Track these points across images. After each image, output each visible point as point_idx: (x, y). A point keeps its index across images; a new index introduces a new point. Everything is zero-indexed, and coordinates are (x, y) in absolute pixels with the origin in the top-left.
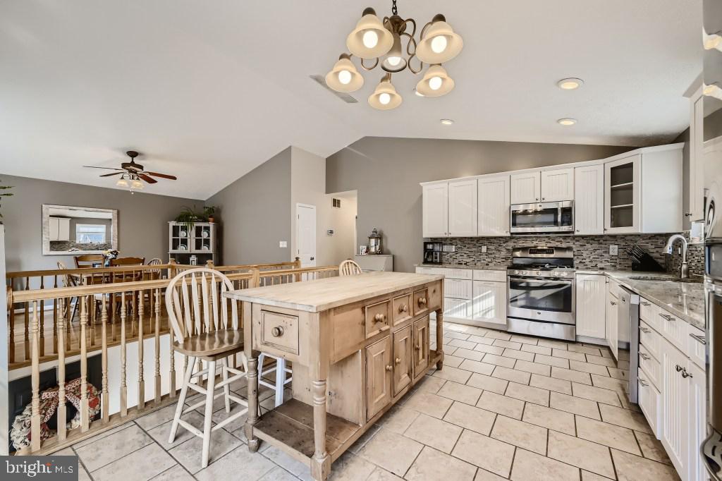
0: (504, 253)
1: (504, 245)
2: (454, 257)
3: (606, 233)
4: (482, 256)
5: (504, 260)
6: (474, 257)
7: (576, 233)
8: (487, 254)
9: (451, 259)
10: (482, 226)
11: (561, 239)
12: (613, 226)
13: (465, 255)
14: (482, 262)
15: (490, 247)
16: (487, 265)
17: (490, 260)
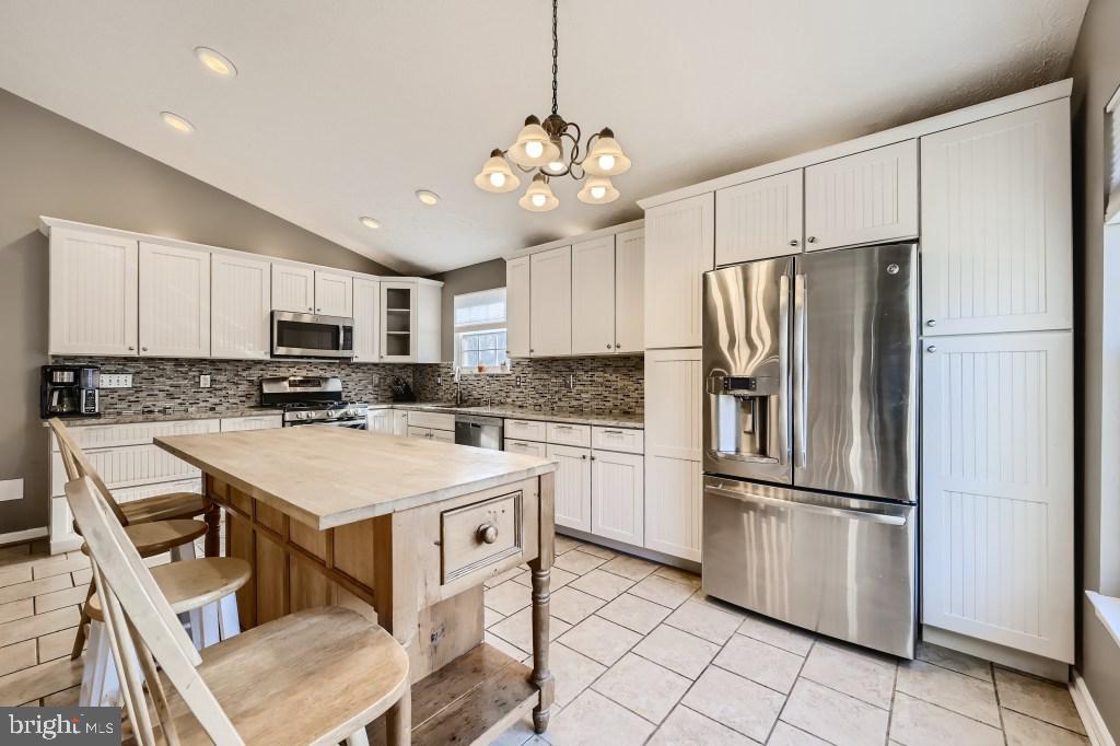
0: (244, 387)
1: (244, 374)
2: (132, 399)
3: (383, 361)
4: (199, 396)
5: (244, 399)
6: (183, 397)
7: (355, 360)
8: (211, 390)
9: (124, 405)
10: (218, 339)
11: (325, 367)
12: (389, 354)
13: (161, 394)
14: (202, 404)
15: (218, 378)
16: (212, 409)
17: (217, 401)
